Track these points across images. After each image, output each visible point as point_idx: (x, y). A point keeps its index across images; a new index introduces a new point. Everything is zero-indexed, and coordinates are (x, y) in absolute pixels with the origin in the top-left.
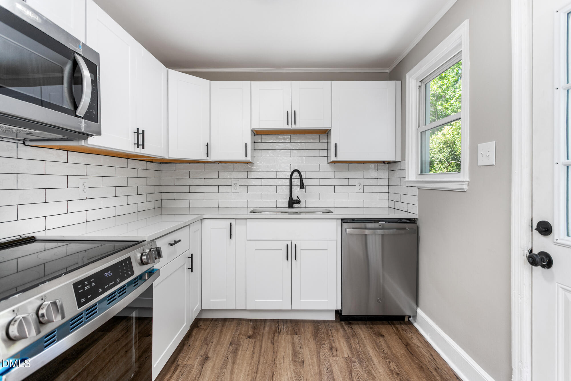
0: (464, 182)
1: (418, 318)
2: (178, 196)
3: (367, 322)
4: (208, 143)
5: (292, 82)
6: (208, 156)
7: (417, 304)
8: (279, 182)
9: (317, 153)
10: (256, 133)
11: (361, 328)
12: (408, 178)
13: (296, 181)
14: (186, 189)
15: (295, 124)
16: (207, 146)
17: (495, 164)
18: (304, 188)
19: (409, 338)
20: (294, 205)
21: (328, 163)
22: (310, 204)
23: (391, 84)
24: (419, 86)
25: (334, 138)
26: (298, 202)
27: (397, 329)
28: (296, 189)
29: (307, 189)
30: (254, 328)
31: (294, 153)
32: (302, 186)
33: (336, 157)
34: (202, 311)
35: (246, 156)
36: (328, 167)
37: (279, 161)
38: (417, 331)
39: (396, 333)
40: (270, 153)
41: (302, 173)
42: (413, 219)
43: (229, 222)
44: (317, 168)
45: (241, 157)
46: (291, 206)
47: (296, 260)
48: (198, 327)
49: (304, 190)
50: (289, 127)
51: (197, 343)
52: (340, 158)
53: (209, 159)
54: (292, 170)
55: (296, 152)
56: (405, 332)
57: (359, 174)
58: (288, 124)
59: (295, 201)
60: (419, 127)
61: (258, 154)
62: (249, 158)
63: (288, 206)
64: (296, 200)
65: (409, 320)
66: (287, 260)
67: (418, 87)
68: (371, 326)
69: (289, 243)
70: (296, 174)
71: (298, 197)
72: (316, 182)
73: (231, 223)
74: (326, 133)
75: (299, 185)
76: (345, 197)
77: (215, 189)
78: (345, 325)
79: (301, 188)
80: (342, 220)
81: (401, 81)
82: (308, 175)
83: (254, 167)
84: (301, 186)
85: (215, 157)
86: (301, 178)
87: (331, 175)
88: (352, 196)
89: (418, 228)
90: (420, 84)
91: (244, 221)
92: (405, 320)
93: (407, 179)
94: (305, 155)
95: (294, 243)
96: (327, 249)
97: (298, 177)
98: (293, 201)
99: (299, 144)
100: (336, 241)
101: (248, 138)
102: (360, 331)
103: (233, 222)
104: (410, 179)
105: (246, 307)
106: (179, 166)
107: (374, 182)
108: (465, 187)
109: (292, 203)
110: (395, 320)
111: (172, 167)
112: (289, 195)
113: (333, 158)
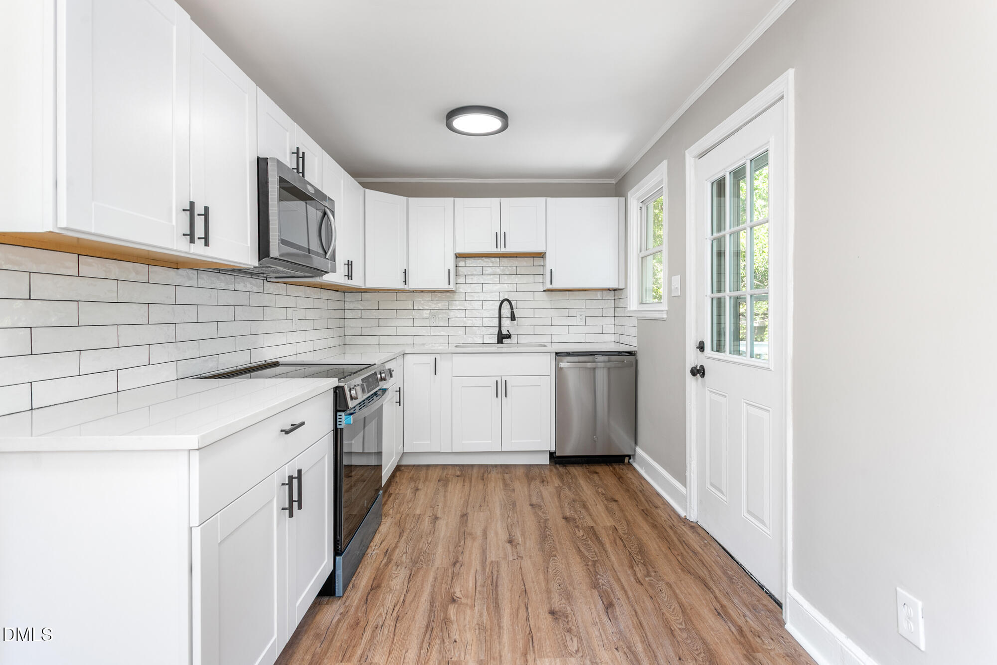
0: (663, 311)
1: (636, 457)
2: (365, 331)
3: (584, 465)
4: (405, 270)
5: (501, 198)
6: (406, 284)
7: (636, 443)
8: (486, 314)
9: (530, 279)
10: (459, 256)
11: (576, 469)
12: (630, 307)
13: (506, 312)
14: (374, 323)
15: (505, 247)
16: (405, 272)
17: (680, 295)
18: (515, 320)
19: (623, 474)
20: (504, 340)
21: (544, 291)
22: (522, 339)
23: (614, 200)
24: (641, 207)
25: (550, 262)
26: (509, 336)
27: (614, 469)
28: (506, 322)
29: (519, 321)
30: (461, 471)
31: (505, 279)
32: (513, 318)
33: (551, 284)
34: (404, 454)
35: (449, 284)
36: (544, 296)
37: (486, 288)
38: (634, 469)
39: (612, 472)
40: (475, 279)
41: (513, 303)
42: (632, 351)
43: (433, 357)
44: (530, 296)
45: (444, 285)
46: (500, 341)
47: (506, 397)
48: (400, 470)
49: (515, 322)
50: (498, 250)
51: (404, 481)
52: (556, 285)
53: (406, 288)
54: (502, 299)
55: (506, 277)
56: (621, 470)
57: (581, 304)
58: (497, 247)
59: (505, 336)
60: (640, 252)
61: (461, 280)
62: (452, 287)
63: (497, 342)
64: (507, 334)
65: (629, 462)
66: (497, 397)
67: (639, 208)
68: (588, 467)
69: (499, 379)
70: (506, 304)
71: (508, 331)
72: (530, 313)
73: (435, 358)
74: (541, 255)
75: (510, 316)
76: (564, 330)
77: (410, 323)
78: (560, 467)
79: (512, 320)
80: (557, 353)
81: (624, 198)
82: (521, 305)
83: (457, 296)
84: (511, 318)
85: (412, 285)
86: (512, 308)
87: (547, 304)
88: (572, 330)
89: (636, 361)
90: (641, 205)
91: (450, 355)
92: (625, 462)
93: (628, 309)
94: (517, 280)
95: (504, 379)
96: (540, 386)
97: (509, 307)
98: (503, 336)
99: (510, 268)
100: (549, 376)
101: (451, 263)
102: (574, 470)
103: (438, 357)
104: (631, 309)
105: (452, 450)
106: (366, 296)
107: (598, 312)
108: (665, 316)
109: (502, 338)
110: (614, 463)
111: (358, 296)
112: (497, 329)
113: (548, 286)
